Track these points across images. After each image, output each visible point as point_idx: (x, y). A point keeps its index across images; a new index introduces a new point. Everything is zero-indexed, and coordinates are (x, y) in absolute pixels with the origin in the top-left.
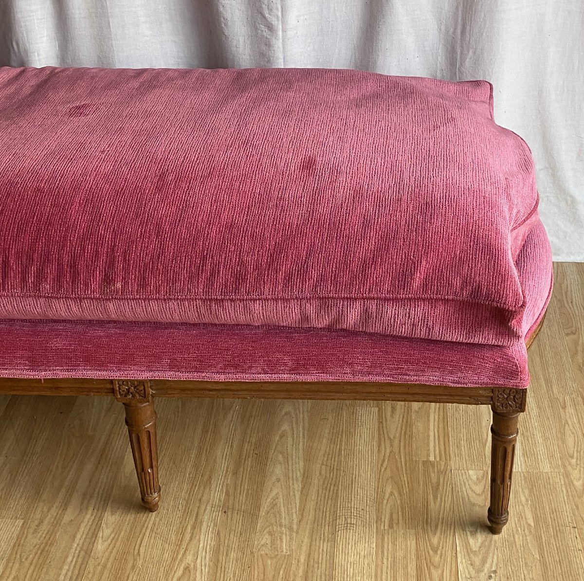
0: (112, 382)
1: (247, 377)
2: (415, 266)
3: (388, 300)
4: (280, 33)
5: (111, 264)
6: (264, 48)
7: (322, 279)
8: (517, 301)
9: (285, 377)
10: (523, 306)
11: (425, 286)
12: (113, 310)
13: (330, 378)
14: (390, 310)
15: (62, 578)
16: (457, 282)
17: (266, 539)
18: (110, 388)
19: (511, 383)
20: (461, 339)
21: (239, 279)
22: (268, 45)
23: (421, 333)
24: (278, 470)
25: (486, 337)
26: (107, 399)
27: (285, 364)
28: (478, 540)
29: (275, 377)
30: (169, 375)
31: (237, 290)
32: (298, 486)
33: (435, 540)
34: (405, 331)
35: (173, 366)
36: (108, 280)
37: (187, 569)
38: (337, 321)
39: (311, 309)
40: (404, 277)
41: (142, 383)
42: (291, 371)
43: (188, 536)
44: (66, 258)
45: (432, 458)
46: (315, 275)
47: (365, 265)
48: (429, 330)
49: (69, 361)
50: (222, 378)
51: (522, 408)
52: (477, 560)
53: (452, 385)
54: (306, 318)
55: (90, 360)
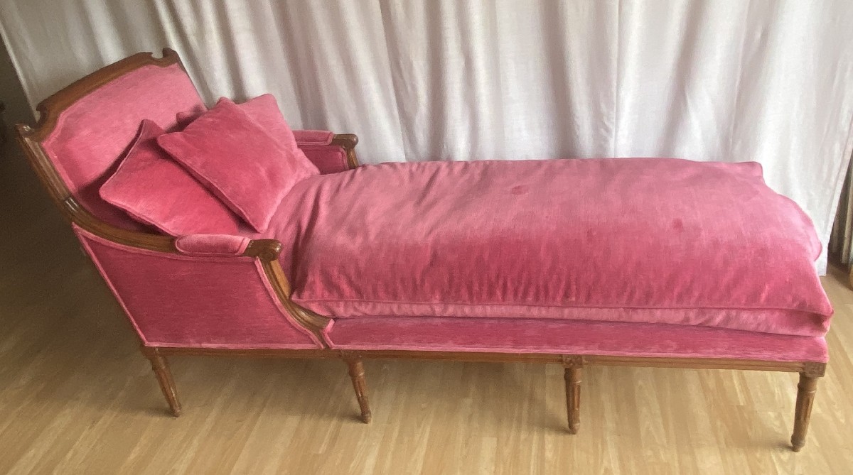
0: (561, 355)
1: (647, 354)
2: (761, 290)
3: (744, 309)
4: (614, 133)
5: (568, 287)
6: (603, 143)
7: (701, 297)
8: (829, 311)
9: (672, 355)
10: (833, 313)
11: (768, 300)
12: (566, 313)
13: (699, 355)
14: (745, 316)
15: (531, 473)
16: (789, 299)
17: (650, 453)
18: (560, 359)
19: (816, 359)
20: (789, 332)
21: (648, 296)
22: (606, 140)
23: (762, 329)
24: (644, 410)
25: (805, 331)
26: (556, 366)
27: (672, 347)
28: (786, 455)
29: (665, 355)
30: (598, 352)
31: (647, 302)
32: (660, 420)
33: (758, 455)
34: (752, 327)
35: (601, 347)
36: (566, 295)
37: (606, 470)
38: (707, 321)
39: (692, 314)
40: (754, 296)
41: (580, 356)
42: (676, 351)
43: (600, 450)
44: (541, 283)
45: (742, 404)
46: (696, 294)
47: (729, 289)
48: (769, 327)
49: (538, 343)
50: (631, 354)
51: (822, 374)
52: (789, 468)
53: (779, 360)
54: (687, 319)
55: (551, 343)
